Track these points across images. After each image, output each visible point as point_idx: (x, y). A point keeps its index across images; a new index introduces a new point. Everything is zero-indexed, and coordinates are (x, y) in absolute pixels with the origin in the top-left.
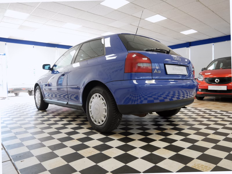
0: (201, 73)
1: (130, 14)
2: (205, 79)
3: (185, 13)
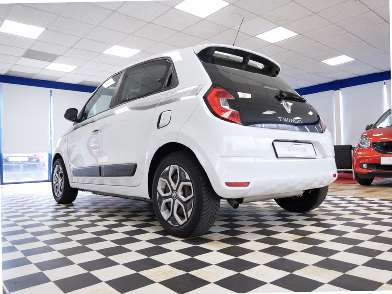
1: (230, 27)
2: (373, 145)
3: (332, 23)
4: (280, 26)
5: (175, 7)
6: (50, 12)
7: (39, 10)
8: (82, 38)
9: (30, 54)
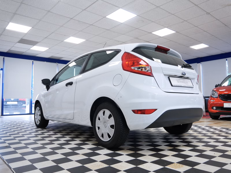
0: (215, 90)
2: (219, 96)
3: (195, 26)
4: (166, 27)
5: (106, 17)
6: (35, 19)
8: (53, 33)
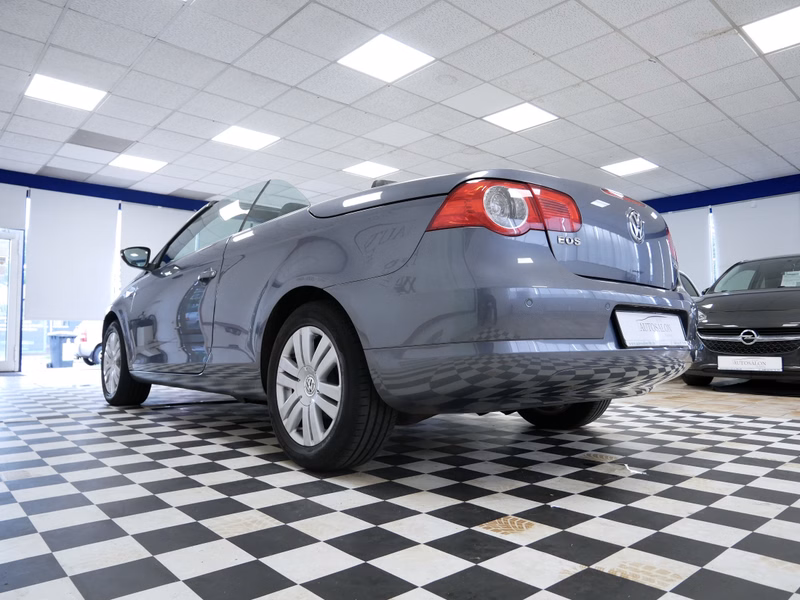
1: (437, 101)
3: (616, 100)
4: (526, 101)
5: (339, 62)
6: (114, 64)
7: (95, 58)
8: (174, 111)
9: (82, 138)
